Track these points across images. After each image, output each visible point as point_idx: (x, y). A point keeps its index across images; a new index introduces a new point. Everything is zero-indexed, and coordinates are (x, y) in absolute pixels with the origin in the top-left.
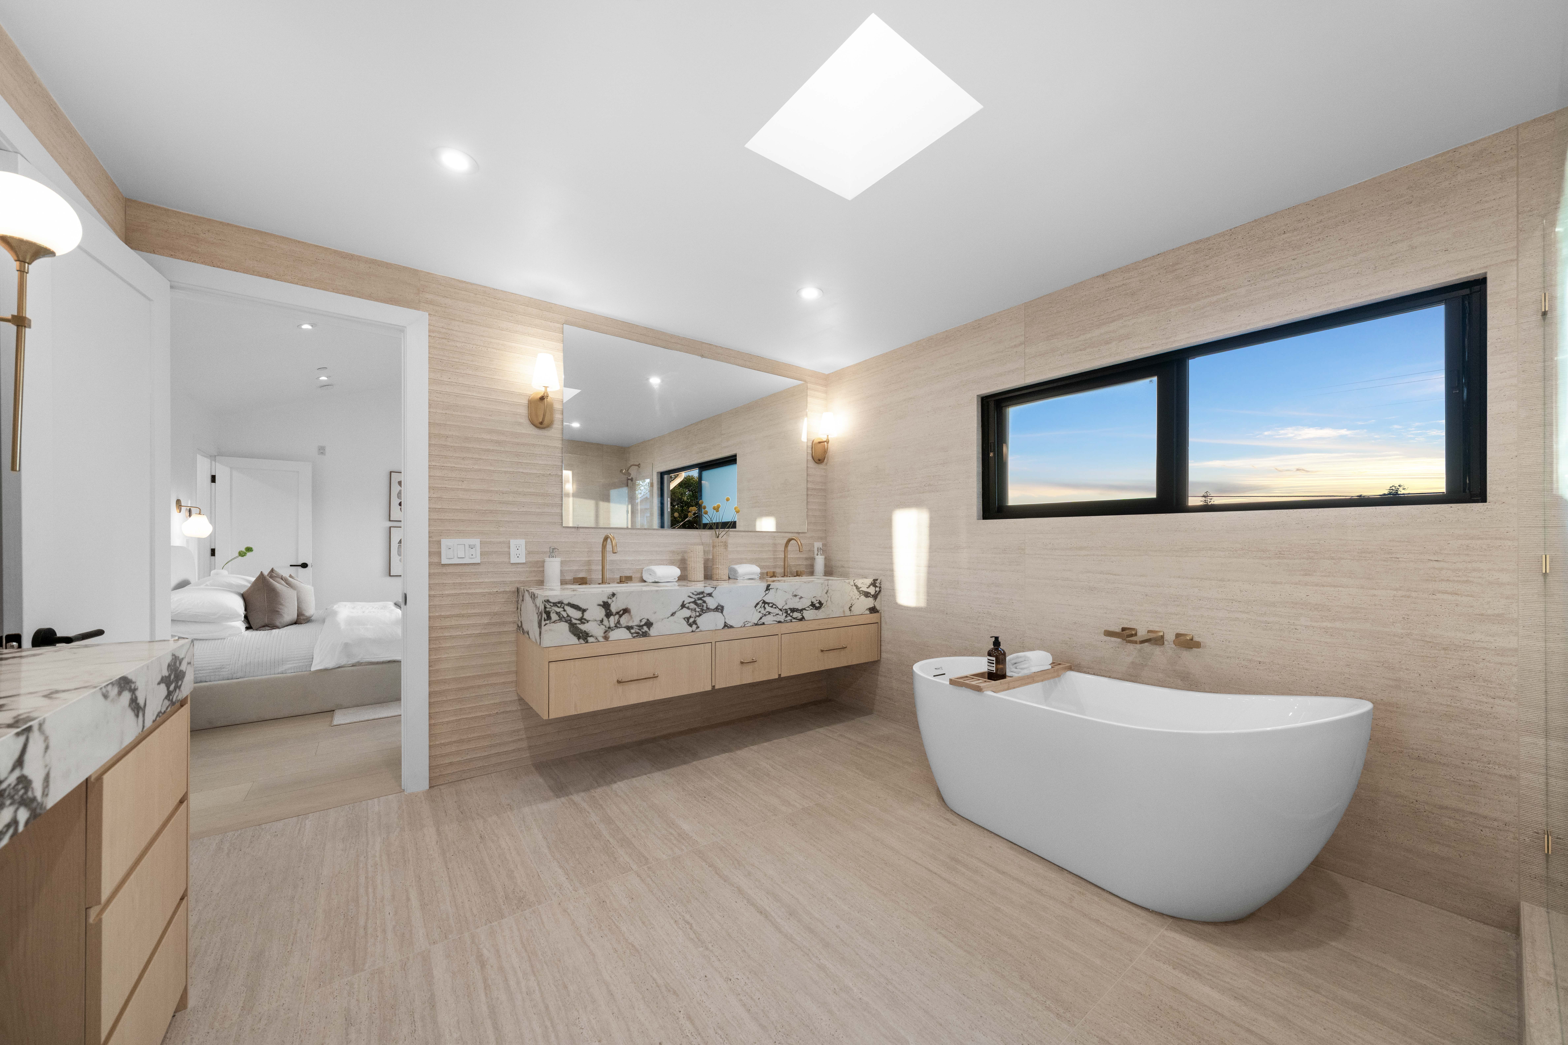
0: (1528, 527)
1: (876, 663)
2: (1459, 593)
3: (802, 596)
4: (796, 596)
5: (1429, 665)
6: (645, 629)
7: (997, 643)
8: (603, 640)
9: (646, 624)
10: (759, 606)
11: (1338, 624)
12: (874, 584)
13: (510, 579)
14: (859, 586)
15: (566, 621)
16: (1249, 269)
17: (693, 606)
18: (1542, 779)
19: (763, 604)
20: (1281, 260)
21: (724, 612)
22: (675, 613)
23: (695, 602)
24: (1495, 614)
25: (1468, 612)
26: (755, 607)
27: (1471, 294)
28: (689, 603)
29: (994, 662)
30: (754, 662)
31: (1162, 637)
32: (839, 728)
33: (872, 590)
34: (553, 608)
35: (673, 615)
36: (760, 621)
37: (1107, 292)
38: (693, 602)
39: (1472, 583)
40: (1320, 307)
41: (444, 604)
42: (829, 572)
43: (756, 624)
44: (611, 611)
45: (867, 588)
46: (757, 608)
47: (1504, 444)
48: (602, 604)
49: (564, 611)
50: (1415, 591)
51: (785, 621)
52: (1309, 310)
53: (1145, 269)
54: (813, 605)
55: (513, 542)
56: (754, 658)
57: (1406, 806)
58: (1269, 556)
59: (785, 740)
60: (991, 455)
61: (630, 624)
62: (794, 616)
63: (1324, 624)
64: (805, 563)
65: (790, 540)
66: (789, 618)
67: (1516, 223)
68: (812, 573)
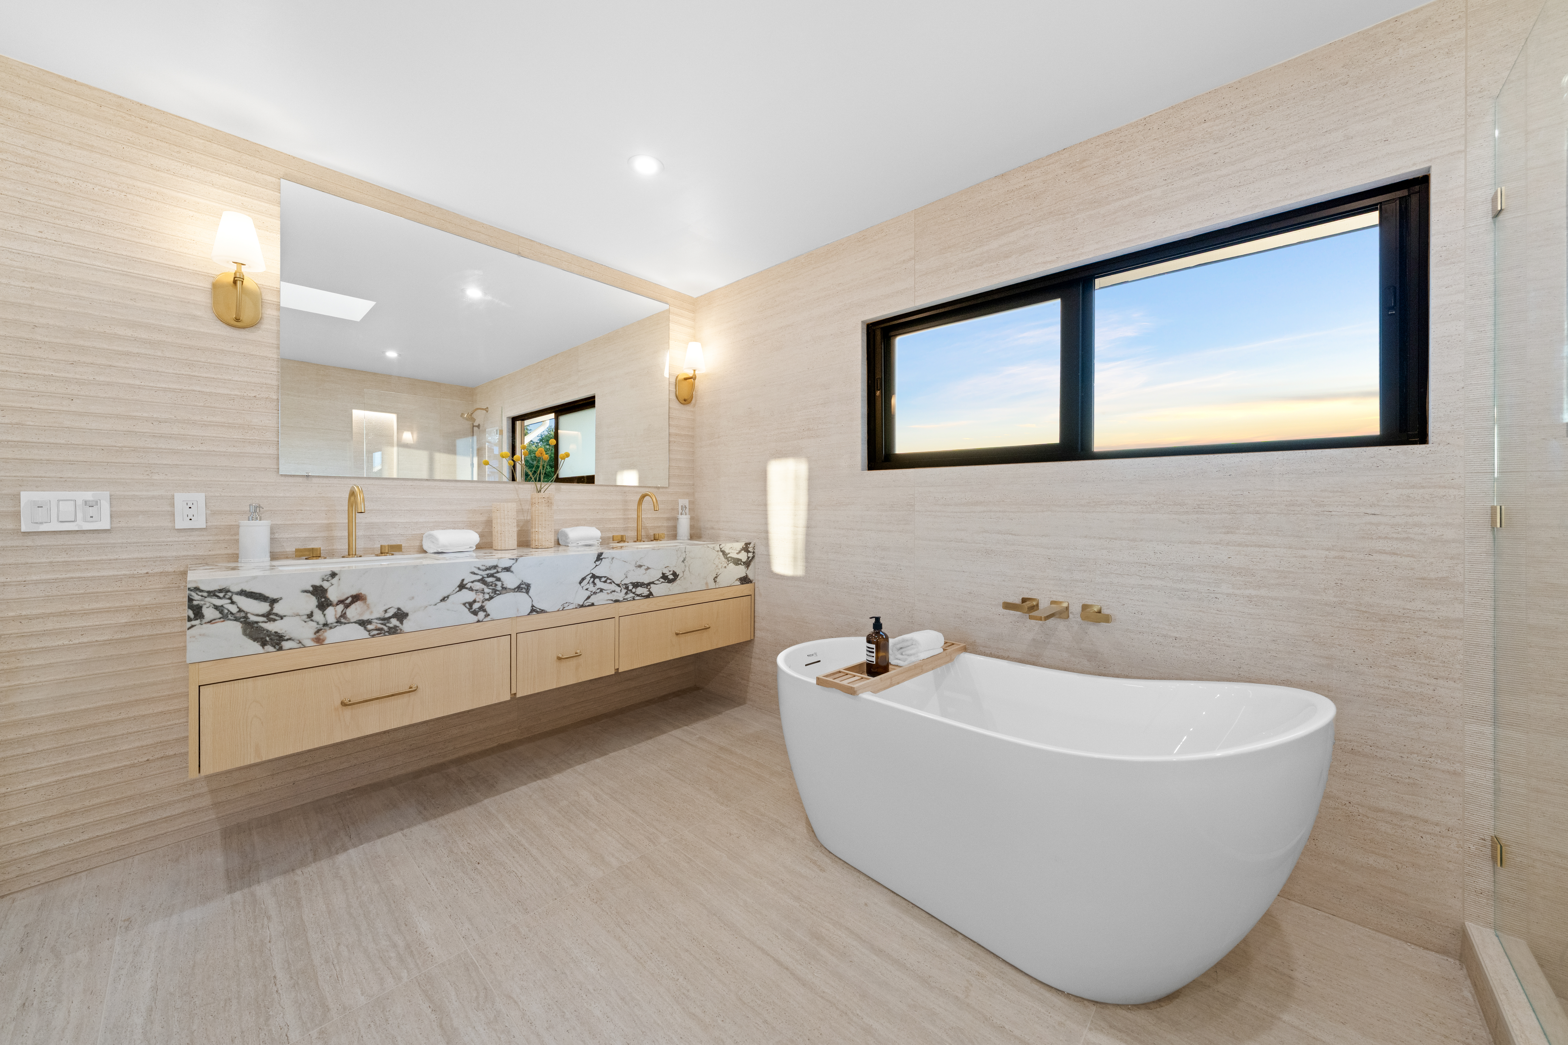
0: (1476, 473)
1: (749, 643)
2: (1398, 553)
3: (650, 567)
4: (640, 566)
5: (1365, 639)
6: (394, 622)
7: (878, 625)
8: (313, 644)
9: (395, 616)
10: (585, 582)
11: (1263, 592)
12: (746, 549)
13: (175, 554)
14: (727, 551)
15: (236, 619)
16: (1165, 165)
17: (479, 586)
18: (1490, 775)
19: (592, 579)
20: (1201, 154)
21: (531, 592)
22: (448, 597)
23: (482, 581)
24: (1438, 577)
25: (1408, 575)
26: (580, 583)
27: (1409, 195)
28: (472, 582)
29: (874, 650)
30: (577, 656)
31: (1067, 608)
32: (700, 728)
33: (743, 556)
34: (209, 599)
35: (443, 600)
36: (588, 601)
37: (1007, 196)
38: (479, 581)
39: (1412, 541)
40: (1244, 210)
41: (28, 596)
42: (695, 535)
43: (582, 606)
44: (328, 599)
45: (738, 553)
46: (582, 584)
47: (1449, 373)
48: (311, 589)
49: (233, 603)
50: (1349, 551)
51: (624, 599)
52: (1232, 214)
53: (1048, 167)
54: (664, 577)
55: (180, 498)
56: (578, 651)
57: (1338, 809)
58: (1186, 510)
59: (625, 752)
60: (878, 393)
61: (365, 617)
62: (637, 593)
63: (1247, 592)
64: (665, 524)
65: (644, 496)
66: (631, 595)
67: (1464, 106)
68: (674, 537)
